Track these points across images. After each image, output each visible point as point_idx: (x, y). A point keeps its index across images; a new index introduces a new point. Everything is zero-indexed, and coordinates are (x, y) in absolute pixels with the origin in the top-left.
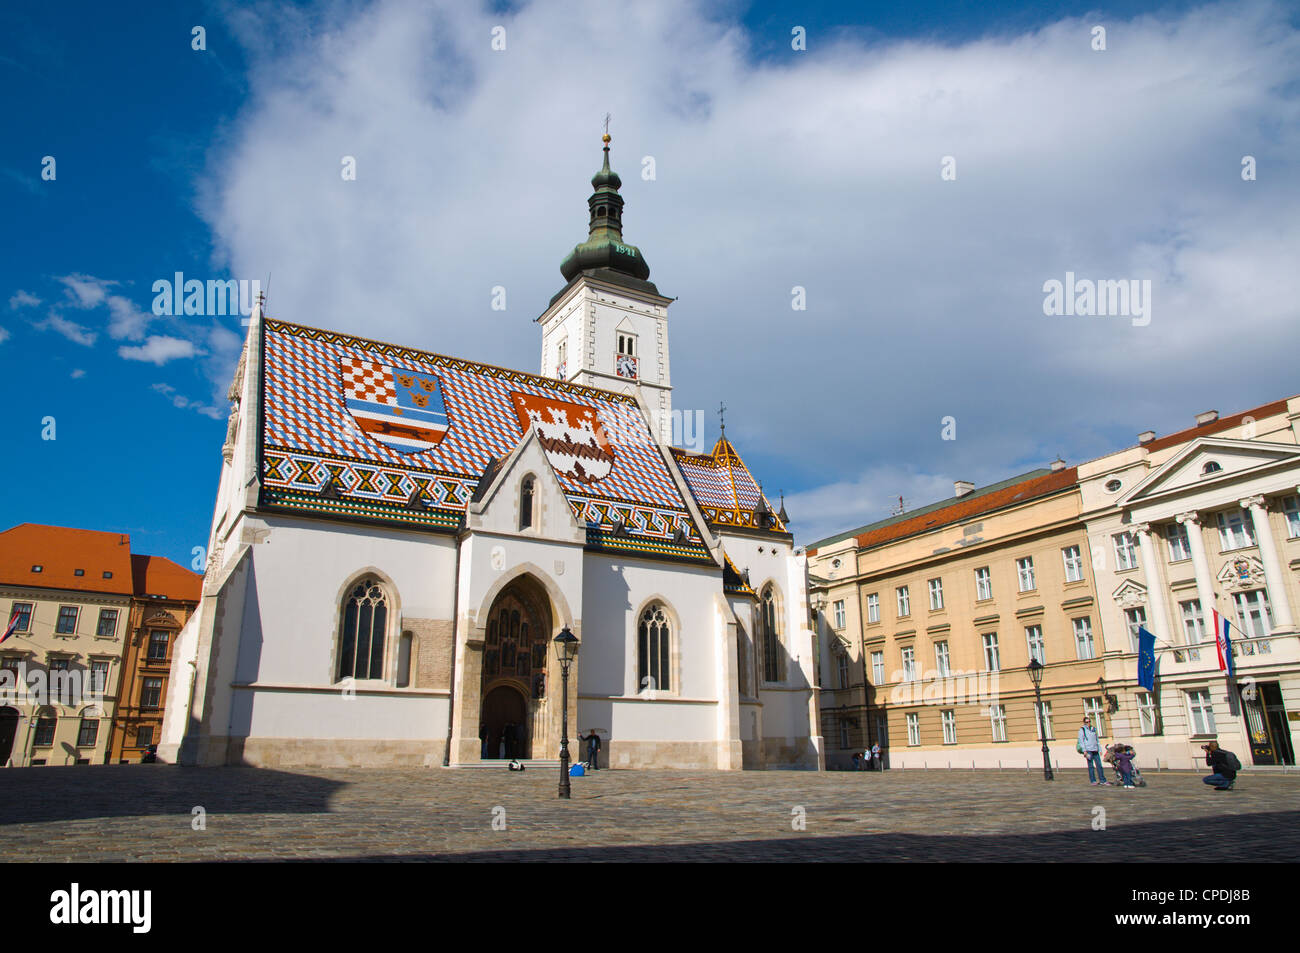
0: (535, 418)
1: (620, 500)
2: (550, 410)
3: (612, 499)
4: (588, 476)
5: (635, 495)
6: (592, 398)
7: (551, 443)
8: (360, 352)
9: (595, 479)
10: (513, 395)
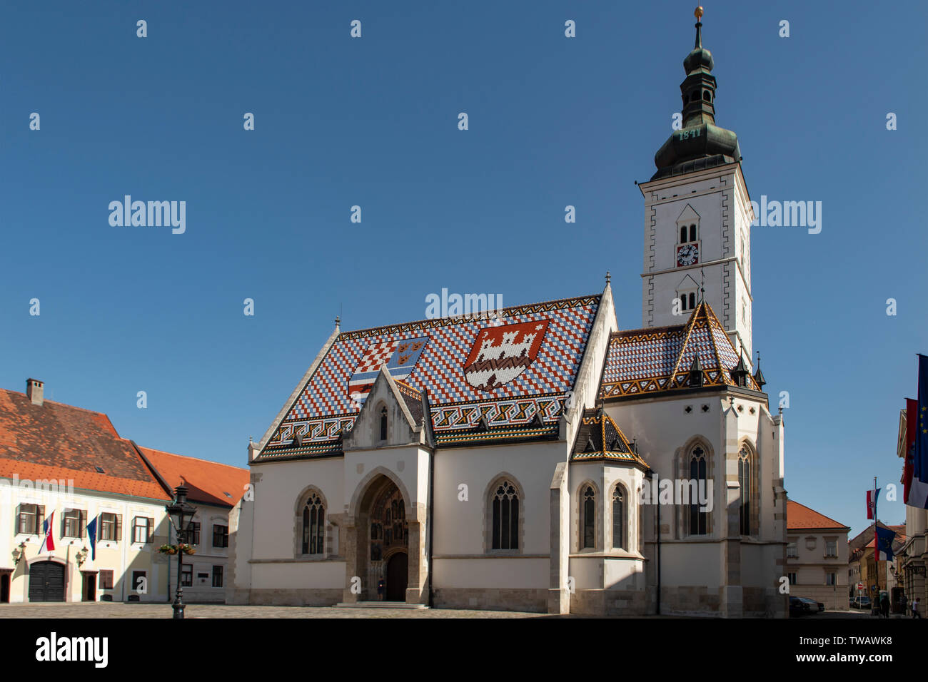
0: (486, 345)
1: (510, 398)
2: (503, 335)
3: (502, 399)
4: (495, 384)
5: (527, 391)
6: (556, 310)
7: (484, 363)
8: (386, 336)
9: (500, 385)
10: (481, 332)
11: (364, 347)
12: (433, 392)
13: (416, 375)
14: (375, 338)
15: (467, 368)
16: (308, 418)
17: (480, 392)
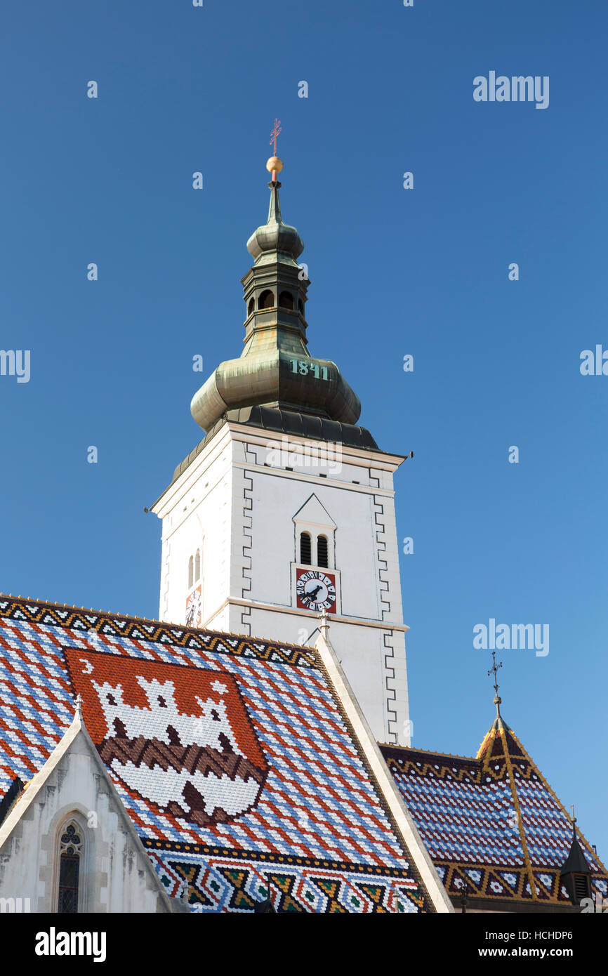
0: (110, 697)
1: (275, 857)
2: (141, 681)
3: (258, 855)
4: (209, 810)
5: (304, 847)
6: (230, 654)
7: (139, 746)
9: (226, 817)
10: (67, 655)
15: (100, 745)
17: (184, 824)
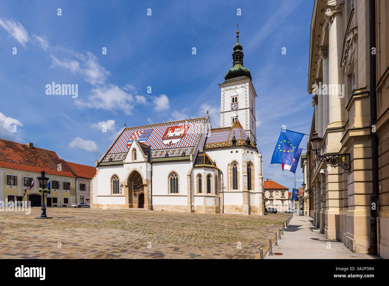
0: (170, 132)
1: (176, 148)
3: (173, 148)
4: (171, 144)
5: (181, 146)
7: (169, 138)
8: (140, 129)
9: (173, 144)
10: (168, 128)
11: (133, 133)
12: (152, 146)
13: (148, 141)
14: (136, 130)
15: (163, 139)
16: (115, 153)
17: (167, 146)
